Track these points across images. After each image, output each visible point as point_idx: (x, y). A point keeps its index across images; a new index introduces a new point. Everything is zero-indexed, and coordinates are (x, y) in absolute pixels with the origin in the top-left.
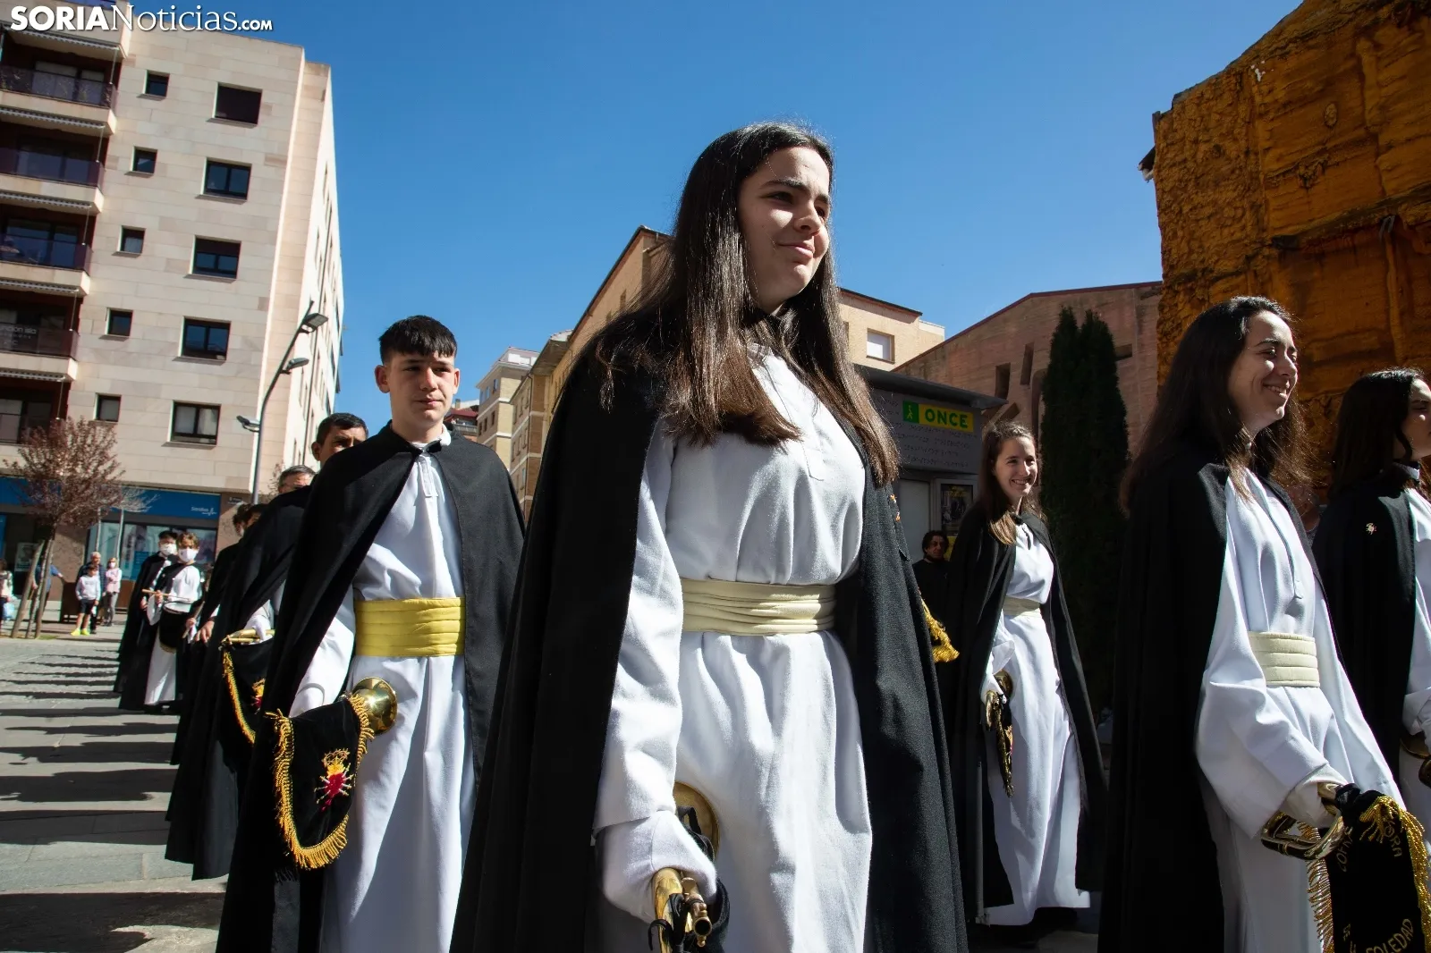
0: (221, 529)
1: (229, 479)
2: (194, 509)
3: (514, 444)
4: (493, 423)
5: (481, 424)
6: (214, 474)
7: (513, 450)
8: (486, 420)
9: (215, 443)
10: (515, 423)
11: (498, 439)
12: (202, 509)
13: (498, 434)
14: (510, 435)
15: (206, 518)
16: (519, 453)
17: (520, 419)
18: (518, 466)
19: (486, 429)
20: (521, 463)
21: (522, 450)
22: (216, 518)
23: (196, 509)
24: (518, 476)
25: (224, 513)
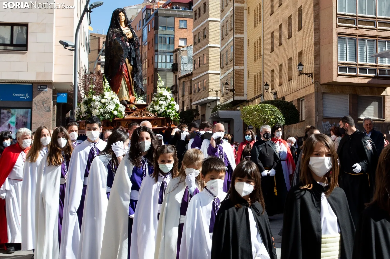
0: (34, 107)
1: (38, 74)
2: (14, 95)
3: (222, 27)
4: (205, 11)
5: (195, 12)
6: (27, 71)
7: (222, 31)
8: (199, 9)
9: (27, 50)
10: (222, 11)
11: (210, 23)
12: (20, 95)
13: (210, 19)
14: (219, 20)
15: (23, 100)
16: (227, 35)
17: (226, 9)
18: (227, 44)
19: (199, 16)
20: (229, 42)
21: (229, 32)
22: (30, 101)
23: (17, 95)
24: (227, 51)
25: (35, 97)
